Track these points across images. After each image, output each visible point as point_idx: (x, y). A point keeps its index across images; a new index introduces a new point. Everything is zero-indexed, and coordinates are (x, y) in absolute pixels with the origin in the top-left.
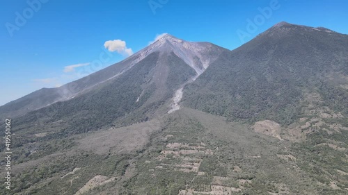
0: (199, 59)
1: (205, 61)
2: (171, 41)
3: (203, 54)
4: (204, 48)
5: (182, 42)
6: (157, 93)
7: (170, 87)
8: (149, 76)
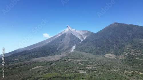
0: (82, 36)
1: (84, 37)
2: (71, 30)
3: (83, 34)
4: (84, 32)
5: (76, 30)
6: (65, 47)
7: (70, 45)
8: (62, 42)
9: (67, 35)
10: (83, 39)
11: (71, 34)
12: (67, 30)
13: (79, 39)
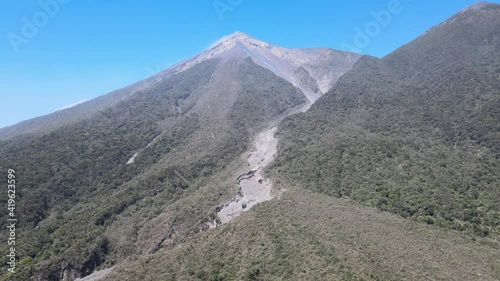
0: (307, 73)
1: (321, 78)
2: (246, 44)
3: (314, 67)
4: (315, 58)
5: (269, 47)
6: (197, 138)
7: (238, 125)
8: (187, 102)
9: (221, 63)
10: (316, 91)
11: (249, 59)
12: (225, 44)
13: (294, 89)
